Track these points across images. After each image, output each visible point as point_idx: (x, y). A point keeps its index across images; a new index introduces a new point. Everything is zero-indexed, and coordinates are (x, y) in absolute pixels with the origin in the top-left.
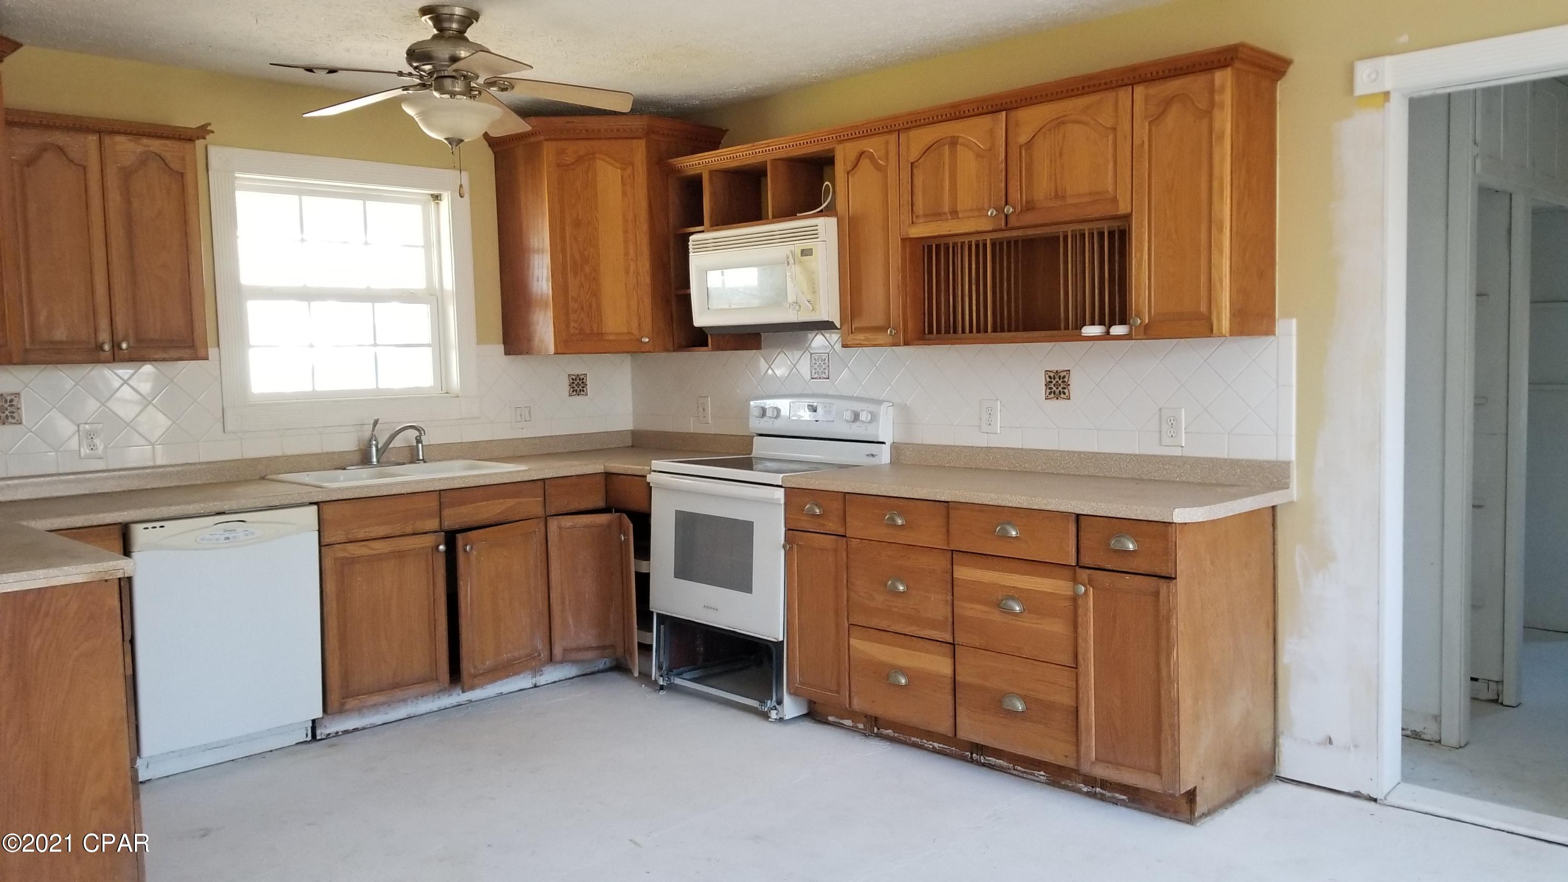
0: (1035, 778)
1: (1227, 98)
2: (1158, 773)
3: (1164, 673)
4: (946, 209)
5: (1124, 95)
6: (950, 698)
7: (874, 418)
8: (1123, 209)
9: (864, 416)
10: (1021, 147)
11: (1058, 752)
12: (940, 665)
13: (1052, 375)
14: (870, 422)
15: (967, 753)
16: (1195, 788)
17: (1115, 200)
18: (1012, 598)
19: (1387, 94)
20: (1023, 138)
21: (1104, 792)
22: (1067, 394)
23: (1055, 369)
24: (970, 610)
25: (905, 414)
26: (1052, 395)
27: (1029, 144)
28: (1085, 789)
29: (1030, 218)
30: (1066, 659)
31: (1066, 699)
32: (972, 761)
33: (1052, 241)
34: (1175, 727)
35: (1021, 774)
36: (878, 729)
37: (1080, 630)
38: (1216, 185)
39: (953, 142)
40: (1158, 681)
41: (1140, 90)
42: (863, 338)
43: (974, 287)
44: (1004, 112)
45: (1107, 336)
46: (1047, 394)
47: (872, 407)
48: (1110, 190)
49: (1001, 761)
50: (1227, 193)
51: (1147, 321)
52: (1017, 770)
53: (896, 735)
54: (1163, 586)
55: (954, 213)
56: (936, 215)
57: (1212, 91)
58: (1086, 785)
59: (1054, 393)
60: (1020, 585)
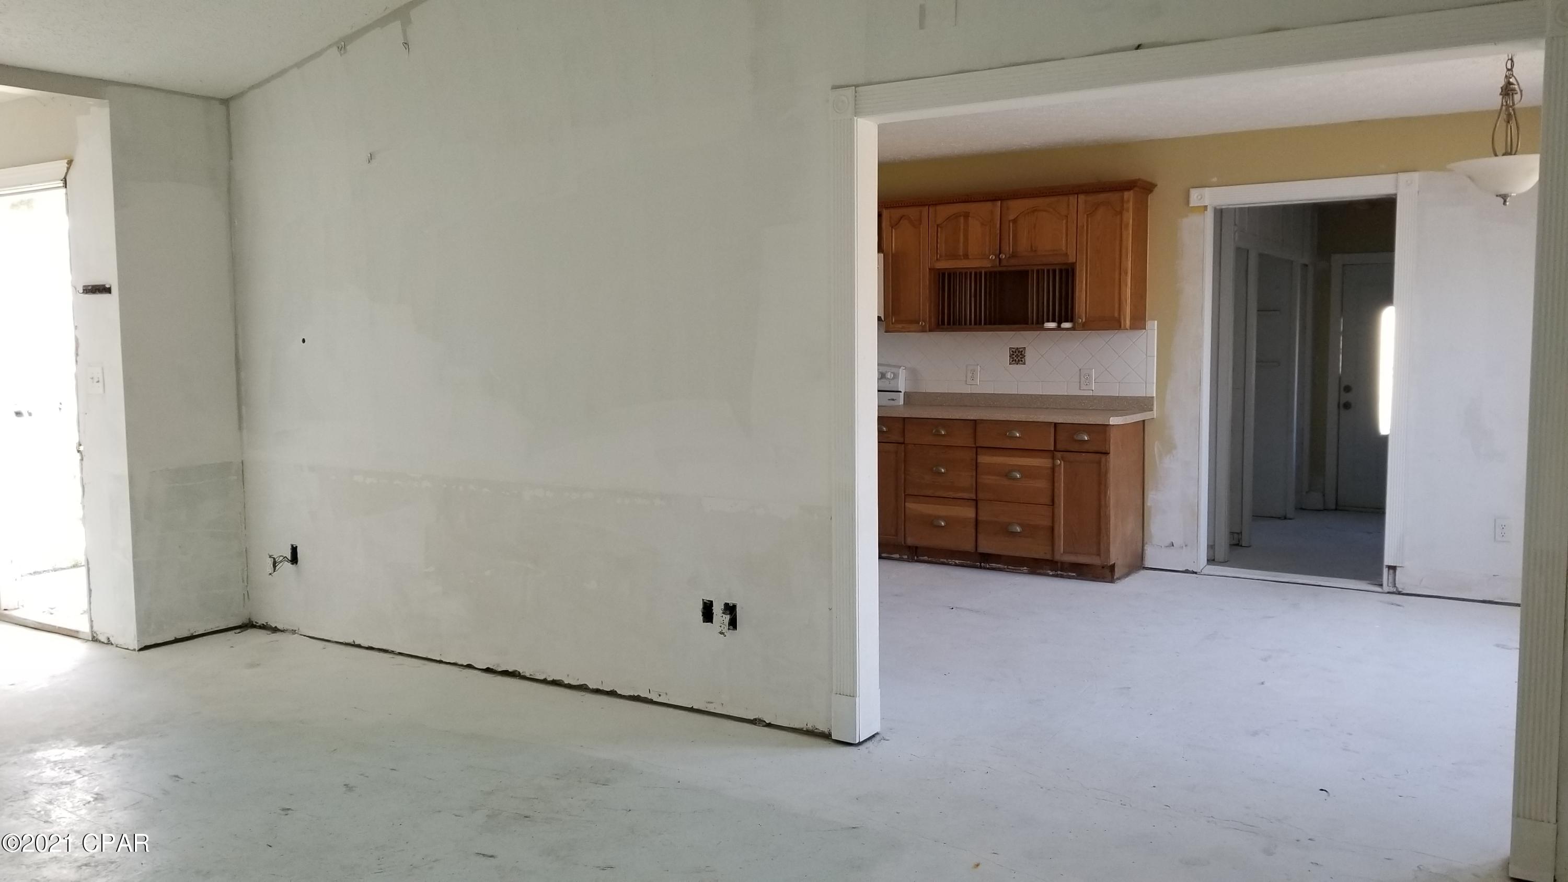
0: (1021, 571)
1: (1131, 205)
2: (1099, 555)
3: (1103, 503)
4: (961, 253)
5: (1073, 199)
6: (973, 531)
7: (896, 376)
8: (1072, 259)
9: (889, 375)
10: (1009, 221)
11: (1039, 551)
12: (968, 512)
13: (1014, 350)
14: (894, 378)
15: (977, 564)
16: (1115, 564)
17: (1066, 255)
18: (1015, 471)
19: (1206, 207)
20: (1012, 217)
21: (1062, 573)
22: (1023, 361)
23: (1016, 346)
24: (988, 480)
25: (914, 374)
26: (1014, 362)
27: (1015, 221)
28: (1051, 573)
29: (1013, 261)
30: (1047, 500)
31: (1046, 522)
32: (981, 568)
33: (1022, 275)
34: (1108, 530)
35: (1012, 570)
36: (917, 557)
37: (1056, 484)
38: (1124, 251)
39: (966, 216)
40: (1100, 506)
41: (1082, 198)
42: (901, 327)
43: (973, 299)
44: (1000, 202)
45: (1059, 328)
46: (1011, 362)
47: (894, 370)
48: (1063, 249)
49: (999, 565)
50: (1130, 255)
51: (1084, 320)
52: (1009, 569)
53: (930, 559)
54: (1103, 458)
55: (966, 256)
56: (954, 256)
57: (1122, 201)
58: (1052, 571)
59: (1015, 361)
60: (1019, 463)
